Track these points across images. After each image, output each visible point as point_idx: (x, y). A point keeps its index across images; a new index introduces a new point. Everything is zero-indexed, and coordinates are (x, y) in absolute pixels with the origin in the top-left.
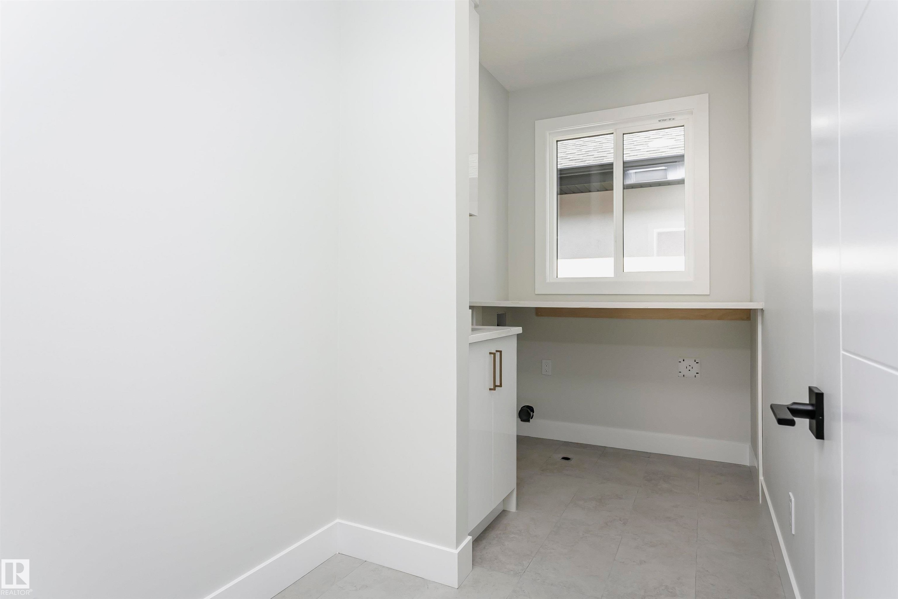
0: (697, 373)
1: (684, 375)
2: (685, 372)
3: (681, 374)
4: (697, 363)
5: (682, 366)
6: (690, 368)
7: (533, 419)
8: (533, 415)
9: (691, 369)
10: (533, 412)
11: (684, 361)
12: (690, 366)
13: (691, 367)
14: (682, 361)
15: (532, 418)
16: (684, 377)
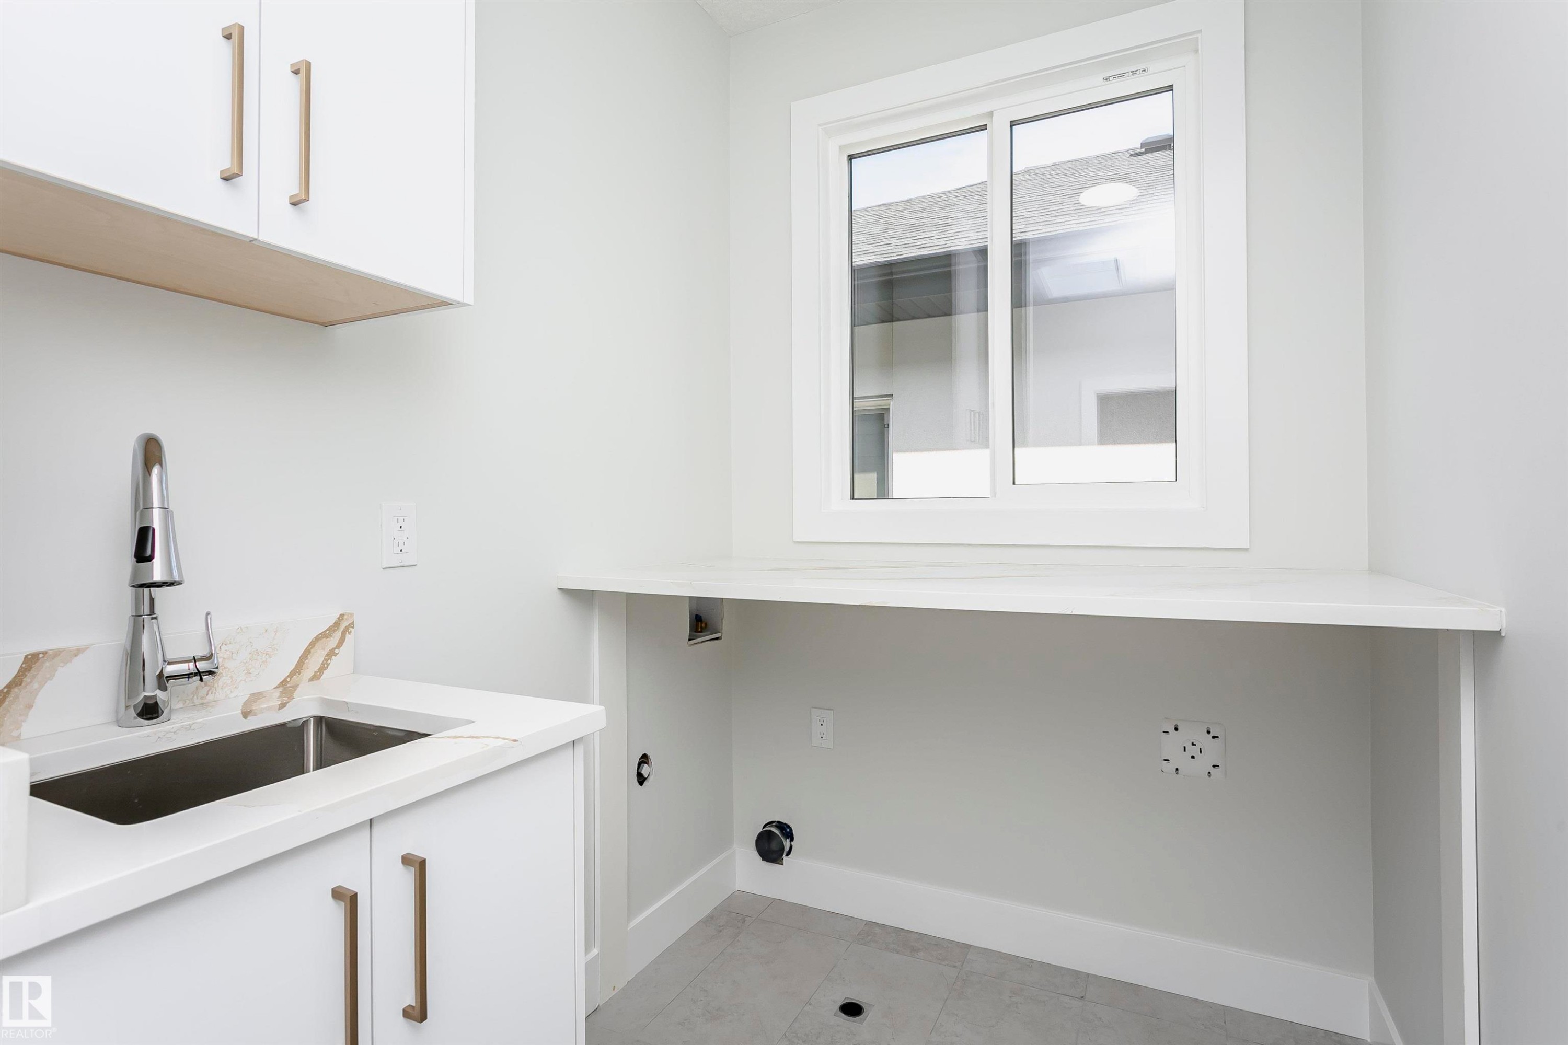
0: (1214, 766)
1: (1177, 769)
2: (1180, 760)
3: (1170, 767)
4: (1214, 737)
5: (1172, 745)
6: (1195, 751)
7: (790, 856)
8: (791, 848)
9: (1197, 754)
10: (792, 840)
11: (1176, 729)
12: (1193, 744)
13: (1197, 748)
14: (1171, 729)
15: (788, 853)
16: (1177, 774)
